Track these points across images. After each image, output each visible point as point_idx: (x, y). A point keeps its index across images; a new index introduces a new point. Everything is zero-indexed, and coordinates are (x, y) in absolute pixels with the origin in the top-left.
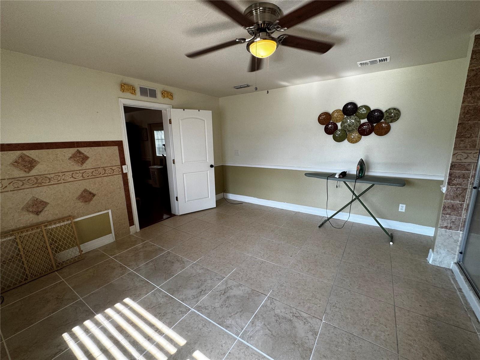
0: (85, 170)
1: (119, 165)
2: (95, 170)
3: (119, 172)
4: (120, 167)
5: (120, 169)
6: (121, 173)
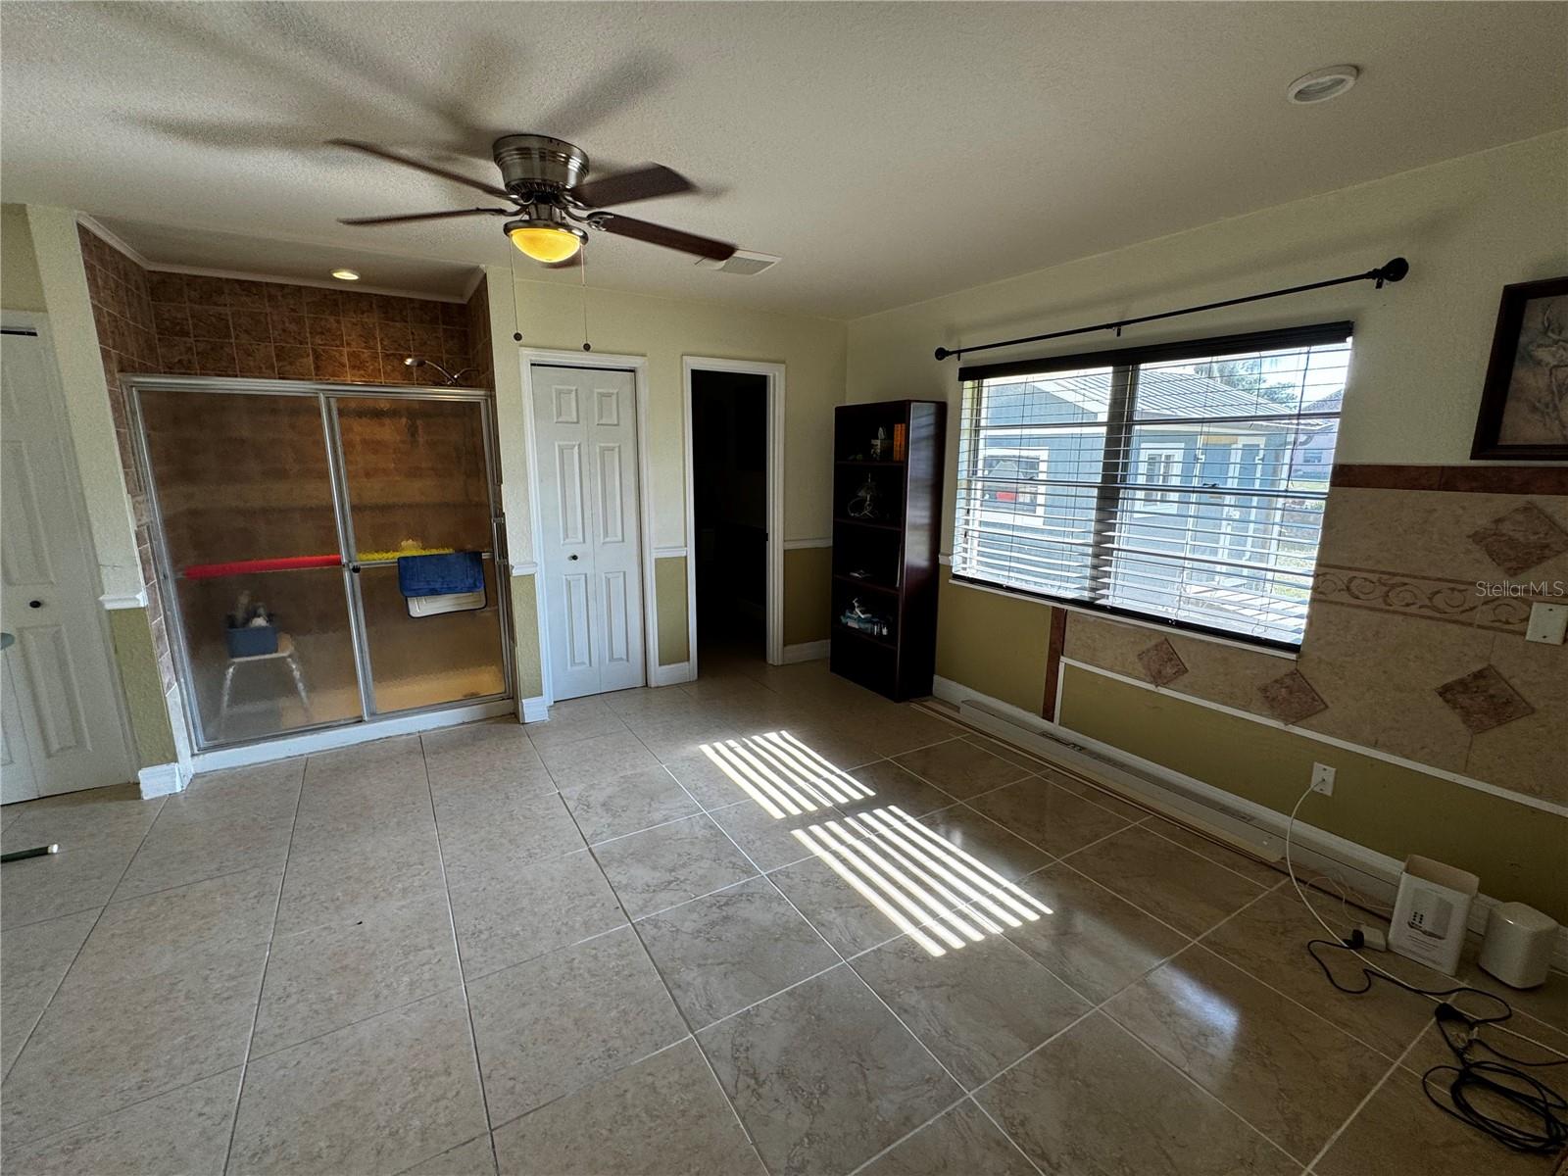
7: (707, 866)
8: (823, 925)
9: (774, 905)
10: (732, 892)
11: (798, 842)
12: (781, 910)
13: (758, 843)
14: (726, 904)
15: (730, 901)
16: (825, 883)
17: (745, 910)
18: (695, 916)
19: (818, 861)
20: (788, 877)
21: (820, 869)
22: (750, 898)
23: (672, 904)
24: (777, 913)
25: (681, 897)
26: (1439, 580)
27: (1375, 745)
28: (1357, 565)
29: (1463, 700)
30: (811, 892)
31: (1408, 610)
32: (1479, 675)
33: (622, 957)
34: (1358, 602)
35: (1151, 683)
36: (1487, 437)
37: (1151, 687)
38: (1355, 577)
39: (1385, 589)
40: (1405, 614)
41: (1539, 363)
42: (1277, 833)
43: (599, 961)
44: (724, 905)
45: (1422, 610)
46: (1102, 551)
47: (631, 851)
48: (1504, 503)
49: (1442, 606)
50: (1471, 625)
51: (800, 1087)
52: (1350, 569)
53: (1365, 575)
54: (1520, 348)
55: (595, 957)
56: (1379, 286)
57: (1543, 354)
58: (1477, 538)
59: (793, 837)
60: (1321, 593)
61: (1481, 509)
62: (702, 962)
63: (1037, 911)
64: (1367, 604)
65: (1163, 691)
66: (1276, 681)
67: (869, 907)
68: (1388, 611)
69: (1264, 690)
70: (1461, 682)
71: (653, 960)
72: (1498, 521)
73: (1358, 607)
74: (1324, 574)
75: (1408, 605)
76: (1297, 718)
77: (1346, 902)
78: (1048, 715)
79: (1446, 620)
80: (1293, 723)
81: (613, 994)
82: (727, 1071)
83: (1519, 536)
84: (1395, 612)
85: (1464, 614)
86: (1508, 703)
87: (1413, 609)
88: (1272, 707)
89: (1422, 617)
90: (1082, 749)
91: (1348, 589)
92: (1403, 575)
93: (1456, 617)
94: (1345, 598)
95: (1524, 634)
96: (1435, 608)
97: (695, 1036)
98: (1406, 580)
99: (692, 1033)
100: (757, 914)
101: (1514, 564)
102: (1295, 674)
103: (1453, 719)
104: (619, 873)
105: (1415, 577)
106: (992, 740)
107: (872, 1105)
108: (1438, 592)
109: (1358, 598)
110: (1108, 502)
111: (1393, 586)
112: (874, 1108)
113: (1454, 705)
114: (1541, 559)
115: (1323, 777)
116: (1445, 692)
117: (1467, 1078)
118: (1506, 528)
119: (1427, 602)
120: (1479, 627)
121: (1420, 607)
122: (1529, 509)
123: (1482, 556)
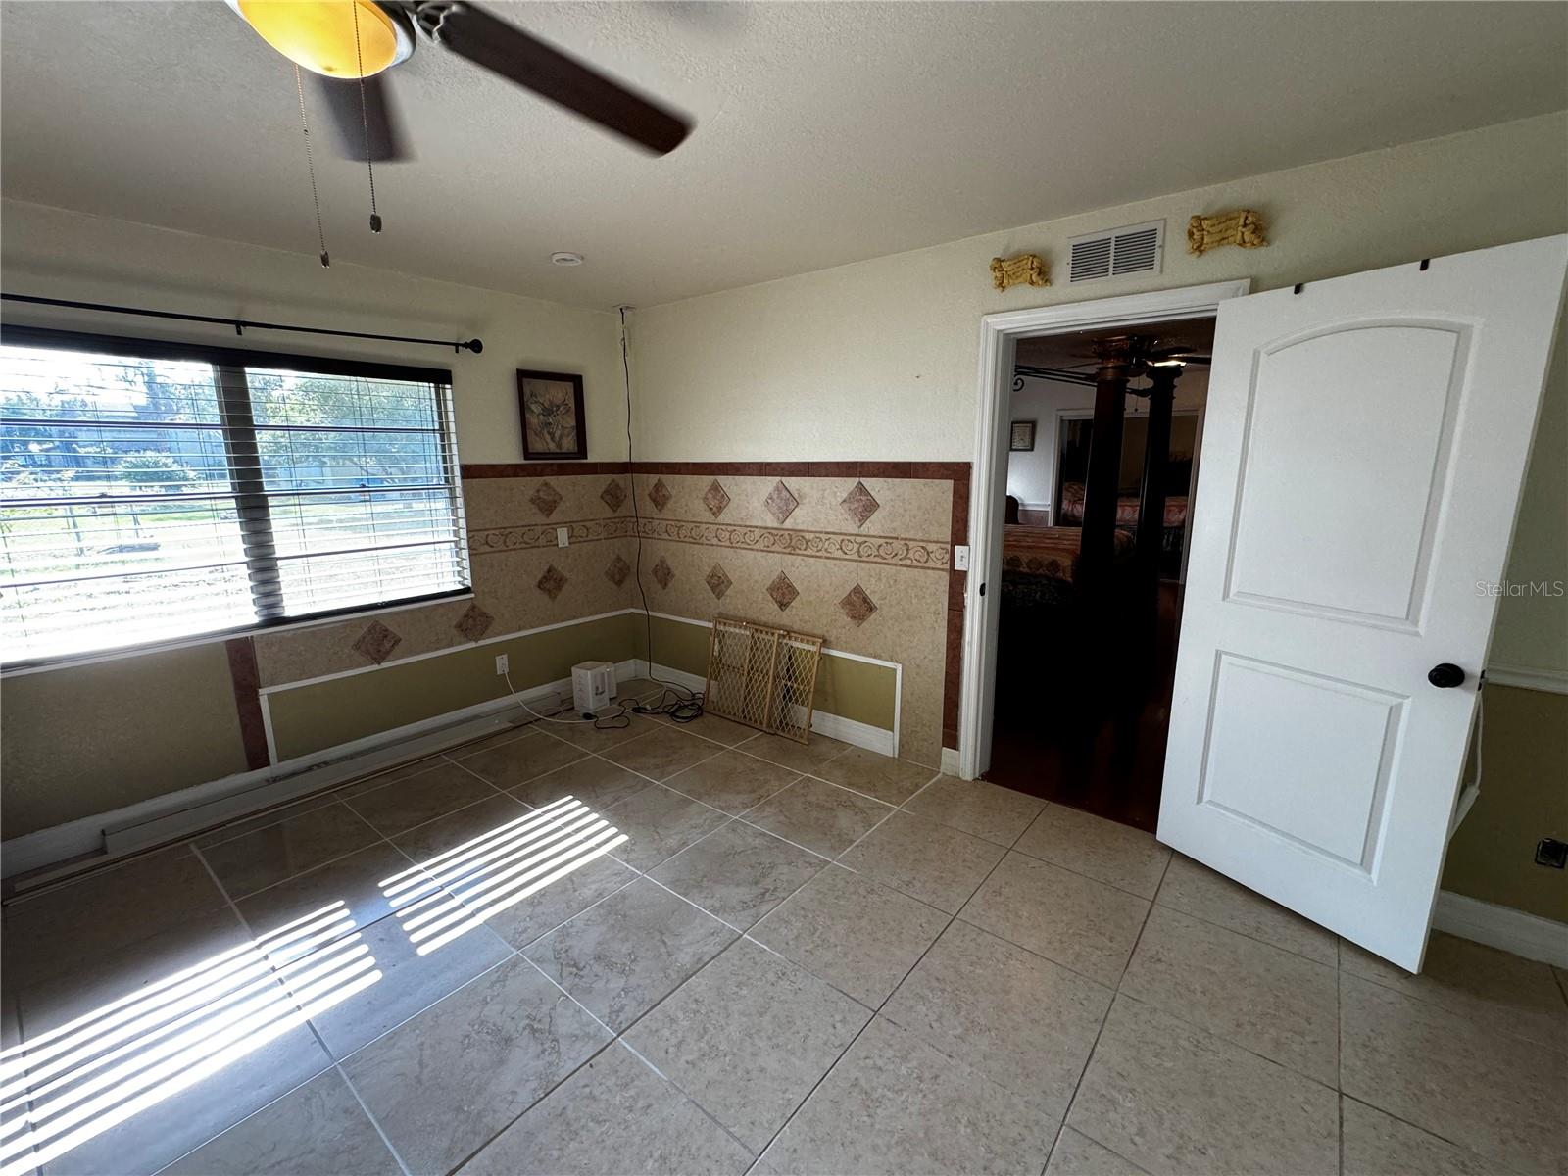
0: (865, 536)
1: (947, 543)
2: (887, 543)
3: (942, 564)
4: (948, 547)
5: (947, 556)
6: (947, 567)
23: (578, 1012)
26: (523, 526)
27: (521, 628)
28: (487, 527)
29: (546, 586)
32: (549, 571)
34: (493, 549)
36: (526, 449)
38: (488, 535)
39: (504, 538)
41: (533, 411)
45: (522, 544)
48: (537, 481)
49: (527, 540)
50: (538, 547)
52: (485, 530)
53: (493, 532)
54: (526, 405)
56: (457, 351)
57: (533, 407)
58: (532, 501)
60: (475, 549)
61: (529, 485)
64: (497, 549)
65: (385, 665)
66: (465, 617)
69: (459, 626)
70: (544, 577)
72: (538, 491)
73: (494, 552)
74: (473, 536)
75: (515, 544)
76: (482, 635)
78: (257, 758)
80: (480, 640)
83: (544, 498)
84: (510, 550)
85: (537, 542)
86: (560, 580)
87: (518, 546)
88: (466, 636)
91: (487, 543)
92: (510, 528)
93: (534, 545)
94: (487, 548)
95: (557, 545)
96: (526, 543)
98: (511, 530)
99: (741, 935)
101: (548, 512)
102: (474, 607)
103: (545, 598)
105: (514, 528)
108: (524, 534)
111: (506, 536)
113: (544, 590)
114: (555, 507)
115: (502, 663)
116: (540, 585)
118: (541, 494)
119: (523, 541)
120: (544, 546)
121: (520, 543)
122: (546, 484)
123: (536, 510)
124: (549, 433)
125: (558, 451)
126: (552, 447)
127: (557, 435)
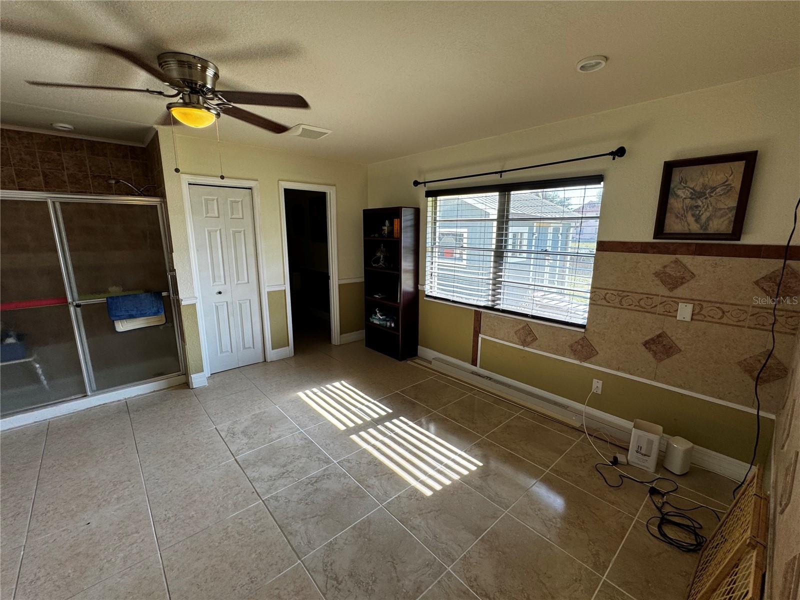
7: (304, 461)
8: (369, 487)
9: (342, 479)
10: (319, 475)
11: (353, 442)
12: (347, 481)
13: (332, 445)
14: (316, 482)
15: (318, 479)
16: (369, 463)
17: (326, 484)
18: (298, 491)
19: (365, 451)
20: (349, 462)
21: (366, 456)
22: (329, 477)
23: (285, 486)
24: (344, 483)
25: (290, 481)
26: (642, 293)
27: (618, 370)
28: (608, 287)
29: (654, 347)
30: (362, 469)
31: (629, 307)
32: (659, 336)
33: (256, 521)
34: (608, 304)
35: (521, 345)
36: (660, 229)
37: (521, 347)
38: (608, 293)
39: (620, 298)
40: (628, 309)
41: (678, 196)
42: (578, 413)
43: (244, 525)
44: (315, 483)
45: (637, 307)
46: (497, 283)
47: (260, 458)
48: (667, 258)
49: (643, 305)
50: (655, 313)
51: (361, 581)
53: (612, 292)
54: (671, 190)
55: (241, 524)
56: (614, 159)
57: (680, 192)
58: (657, 274)
59: (351, 439)
60: (594, 301)
62: (304, 518)
63: (475, 465)
64: (612, 305)
65: (527, 349)
66: (576, 342)
67: (393, 473)
68: (621, 308)
69: (571, 346)
70: (652, 339)
71: (275, 520)
72: (665, 267)
73: (610, 306)
74: (595, 292)
75: (630, 305)
76: (586, 359)
77: (610, 443)
78: (474, 363)
79: (645, 312)
80: (584, 361)
81: (253, 544)
82: (320, 579)
83: (672, 273)
84: (624, 309)
85: (652, 309)
86: (671, 348)
87: (632, 307)
88: (575, 354)
89: (636, 310)
90: (491, 379)
91: (605, 299)
92: (628, 292)
93: (649, 310)
94: (604, 302)
95: (676, 317)
96: (640, 306)
97: (302, 561)
98: (628, 294)
99: (300, 559)
100: (332, 485)
101: (671, 286)
102: (584, 338)
103: (649, 356)
104: (254, 472)
105: (632, 292)
106: (448, 377)
107: (400, 584)
108: (641, 299)
109: (609, 302)
110: (499, 258)
111: (623, 297)
112: (401, 585)
113: (650, 350)
114: (682, 283)
115: (597, 385)
116: (646, 344)
117: (664, 521)
118: (668, 270)
119: (638, 304)
120: (658, 314)
121: (635, 306)
122: (676, 262)
123: (659, 282)
124: (693, 215)
125: (702, 232)
126: (695, 228)
127: (704, 218)
